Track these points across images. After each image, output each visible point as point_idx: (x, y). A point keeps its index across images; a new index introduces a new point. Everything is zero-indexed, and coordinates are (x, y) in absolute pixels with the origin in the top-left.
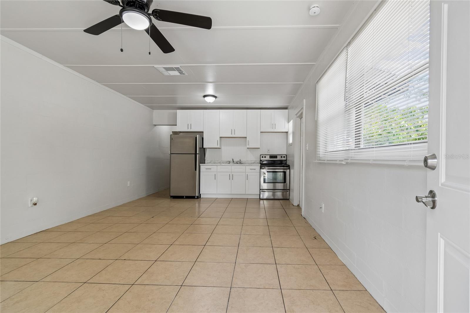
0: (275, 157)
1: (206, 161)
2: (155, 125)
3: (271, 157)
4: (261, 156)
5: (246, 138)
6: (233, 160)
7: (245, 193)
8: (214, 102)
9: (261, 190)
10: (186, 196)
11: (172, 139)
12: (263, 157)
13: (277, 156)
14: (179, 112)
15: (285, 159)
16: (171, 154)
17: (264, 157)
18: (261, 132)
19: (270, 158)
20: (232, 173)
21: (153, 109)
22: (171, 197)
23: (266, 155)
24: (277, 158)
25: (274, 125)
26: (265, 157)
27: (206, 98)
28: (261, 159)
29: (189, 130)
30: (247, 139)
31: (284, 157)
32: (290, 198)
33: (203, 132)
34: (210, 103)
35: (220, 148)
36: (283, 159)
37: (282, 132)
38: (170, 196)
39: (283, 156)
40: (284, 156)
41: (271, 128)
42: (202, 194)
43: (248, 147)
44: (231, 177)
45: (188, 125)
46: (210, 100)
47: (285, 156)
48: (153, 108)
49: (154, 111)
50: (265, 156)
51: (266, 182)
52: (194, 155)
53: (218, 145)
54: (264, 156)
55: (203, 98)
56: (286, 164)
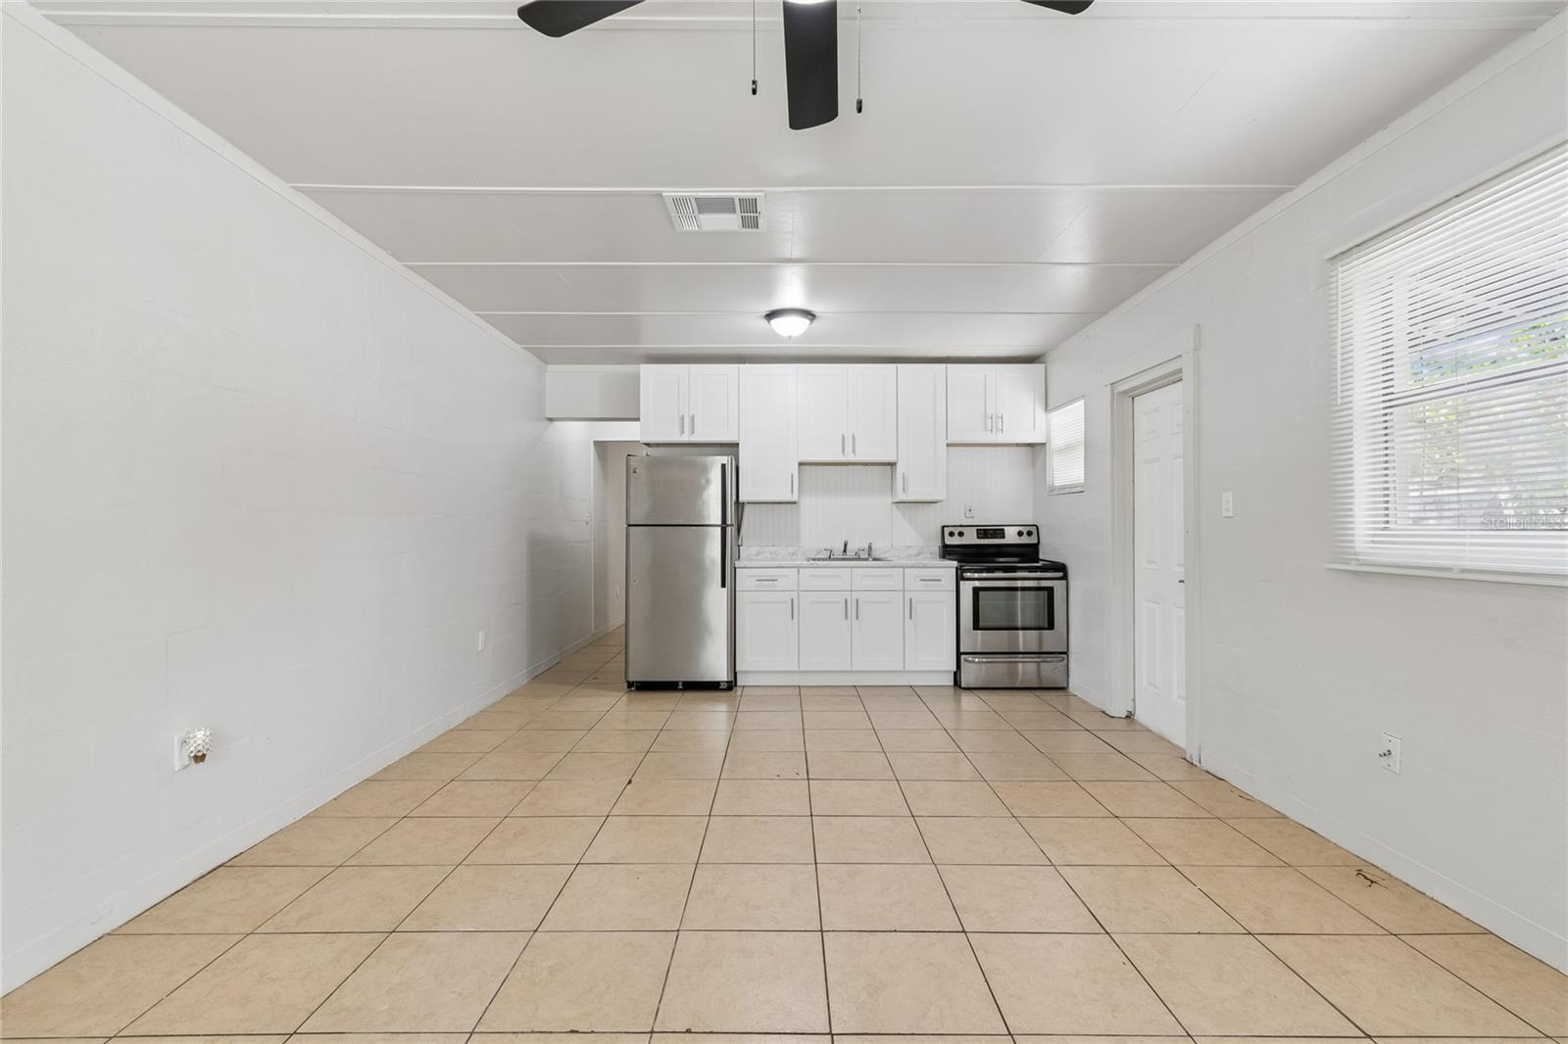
0: (999, 533)
2: (551, 420)
3: (983, 532)
4: (947, 530)
5: (892, 465)
6: (845, 546)
7: (902, 669)
8: (805, 337)
9: (963, 657)
10: (685, 683)
11: (635, 472)
12: (951, 534)
13: (1003, 530)
14: (647, 371)
15: (1033, 540)
16: (630, 525)
17: (956, 534)
18: (948, 445)
19: (978, 537)
20: (855, 595)
21: (546, 363)
22: (630, 685)
23: (961, 526)
24: (1004, 537)
25: (991, 420)
26: (961, 534)
27: (775, 322)
28: (947, 542)
29: (686, 438)
30: (900, 469)
31: (1030, 534)
32: (1071, 685)
33: (736, 445)
34: (790, 338)
35: (798, 503)
36: (1025, 540)
37: (1018, 445)
38: (628, 682)
39: (1025, 530)
40: (1031, 529)
41: (986, 429)
42: (742, 672)
43: (901, 497)
44: (852, 610)
45: (683, 418)
46: (791, 328)
47: (1034, 529)
48: (544, 357)
49: (551, 368)
50: (960, 529)
51: (981, 624)
52: (720, 528)
53: (791, 492)
54: (956, 531)
55: (766, 322)
56: (1038, 560)
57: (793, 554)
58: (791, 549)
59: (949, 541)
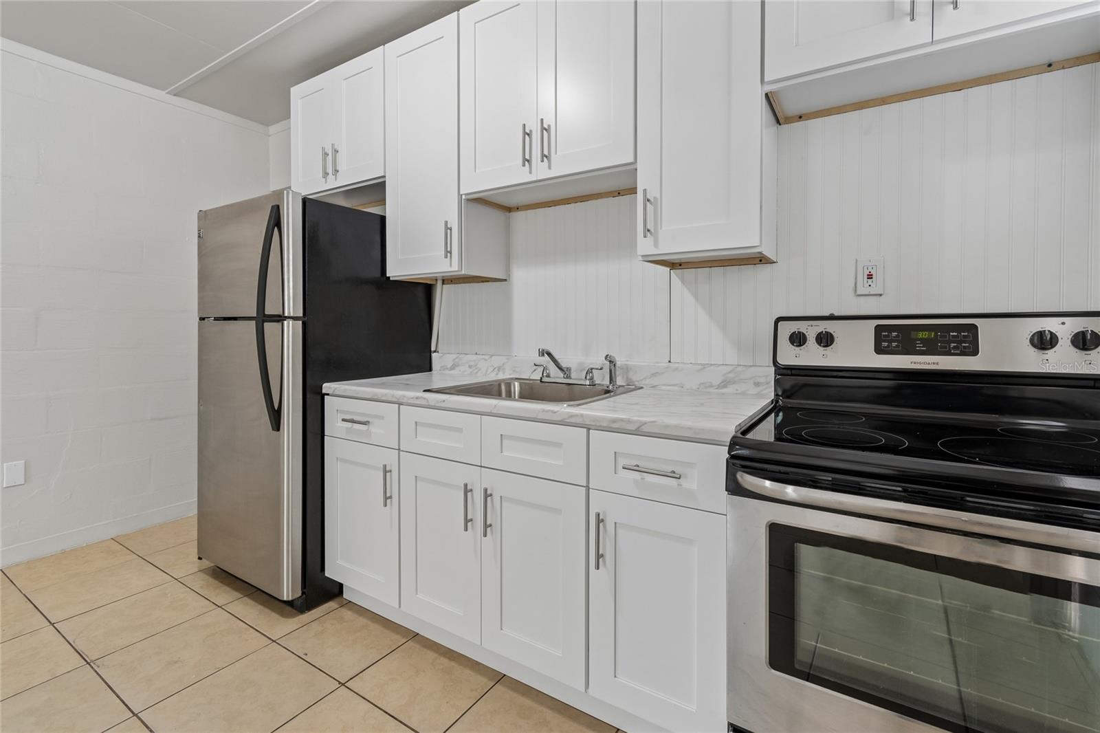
1: (434, 355)
3: (899, 336)
4: (786, 329)
6: (554, 360)
12: (798, 339)
13: (975, 327)
17: (812, 338)
19: (879, 350)
20: (486, 479)
23: (832, 318)
24: (975, 352)
26: (825, 340)
28: (782, 361)
29: (330, 184)
30: (643, 184)
35: (505, 280)
39: (1063, 329)
43: (650, 247)
45: (326, 155)
49: (270, 128)
50: (824, 327)
52: (253, 323)
53: (448, 252)
54: (811, 330)
57: (499, 369)
58: (497, 361)
59: (791, 356)
